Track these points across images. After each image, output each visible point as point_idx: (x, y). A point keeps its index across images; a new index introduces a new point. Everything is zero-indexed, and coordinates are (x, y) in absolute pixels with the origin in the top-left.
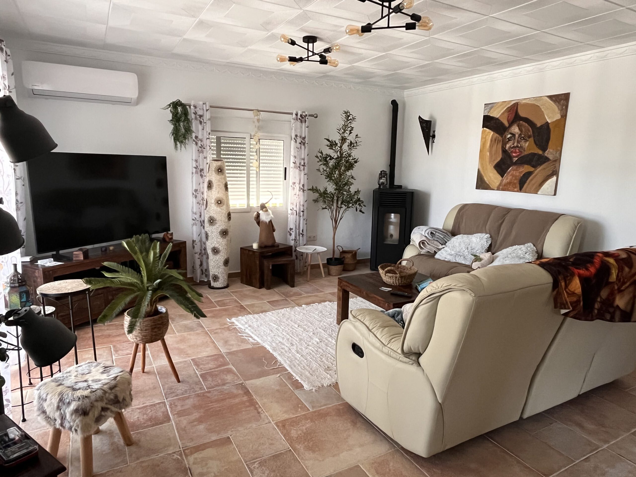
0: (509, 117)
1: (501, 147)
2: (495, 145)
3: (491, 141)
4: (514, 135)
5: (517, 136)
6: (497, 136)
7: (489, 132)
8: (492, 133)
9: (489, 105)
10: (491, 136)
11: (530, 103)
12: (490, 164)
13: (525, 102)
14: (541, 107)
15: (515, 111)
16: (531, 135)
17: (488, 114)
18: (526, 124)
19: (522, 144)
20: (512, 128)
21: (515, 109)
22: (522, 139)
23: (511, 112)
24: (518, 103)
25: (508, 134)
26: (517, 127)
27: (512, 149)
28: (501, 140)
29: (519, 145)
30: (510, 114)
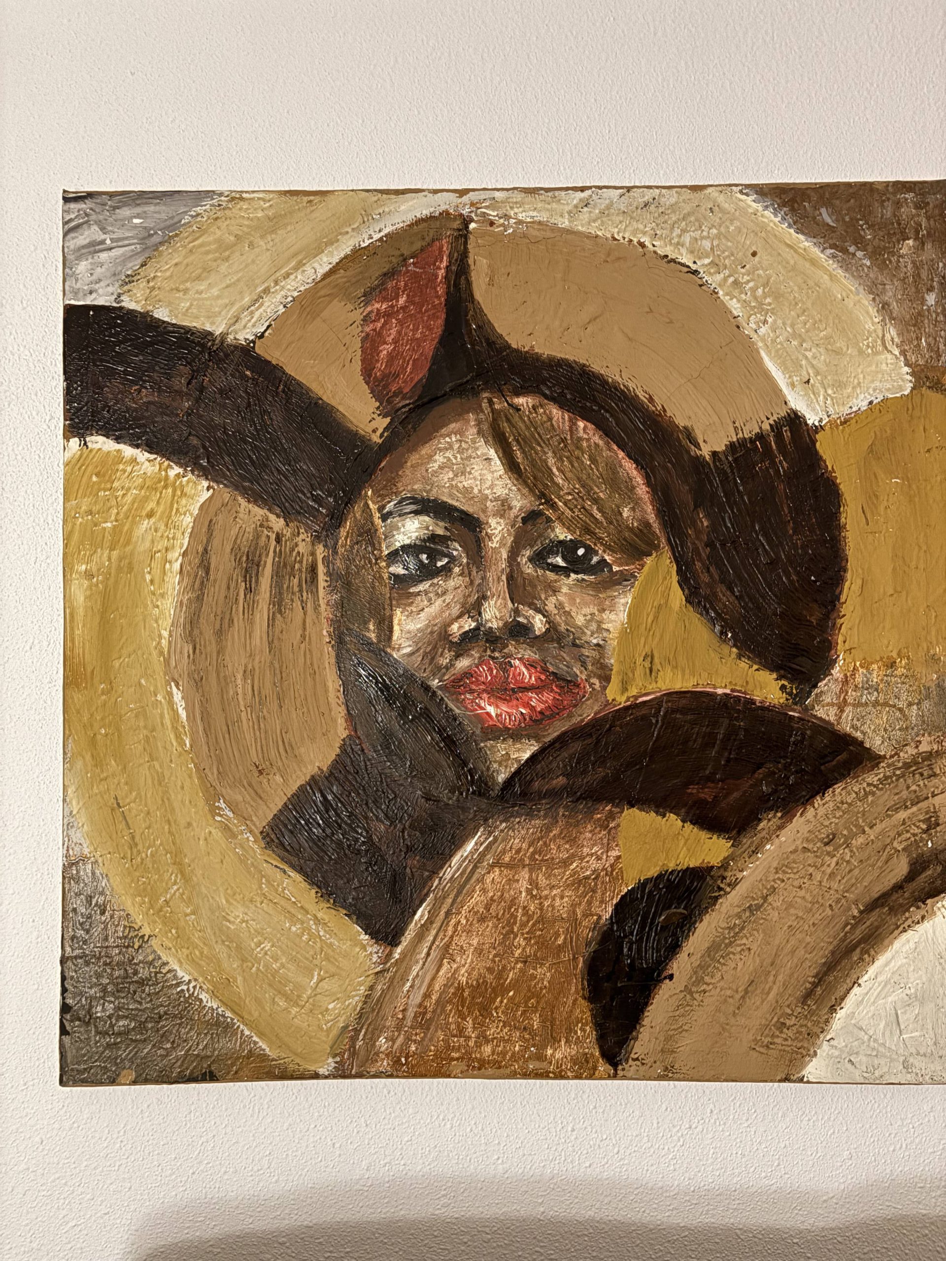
0: (385, 350)
5: (498, 529)
6: (264, 524)
8: (201, 493)
9: (125, 212)
10: (188, 521)
11: (593, 229)
12: (214, 811)
13: (543, 217)
14: (713, 280)
15: (441, 290)
16: (648, 525)
17: (129, 304)
18: (581, 424)
19: (560, 606)
20: (430, 457)
21: (442, 273)
22: (555, 568)
23: (402, 301)
24: (466, 221)
25: (390, 507)
26: (492, 453)
27: (458, 656)
28: (321, 569)
29: (539, 624)
30: (388, 315)
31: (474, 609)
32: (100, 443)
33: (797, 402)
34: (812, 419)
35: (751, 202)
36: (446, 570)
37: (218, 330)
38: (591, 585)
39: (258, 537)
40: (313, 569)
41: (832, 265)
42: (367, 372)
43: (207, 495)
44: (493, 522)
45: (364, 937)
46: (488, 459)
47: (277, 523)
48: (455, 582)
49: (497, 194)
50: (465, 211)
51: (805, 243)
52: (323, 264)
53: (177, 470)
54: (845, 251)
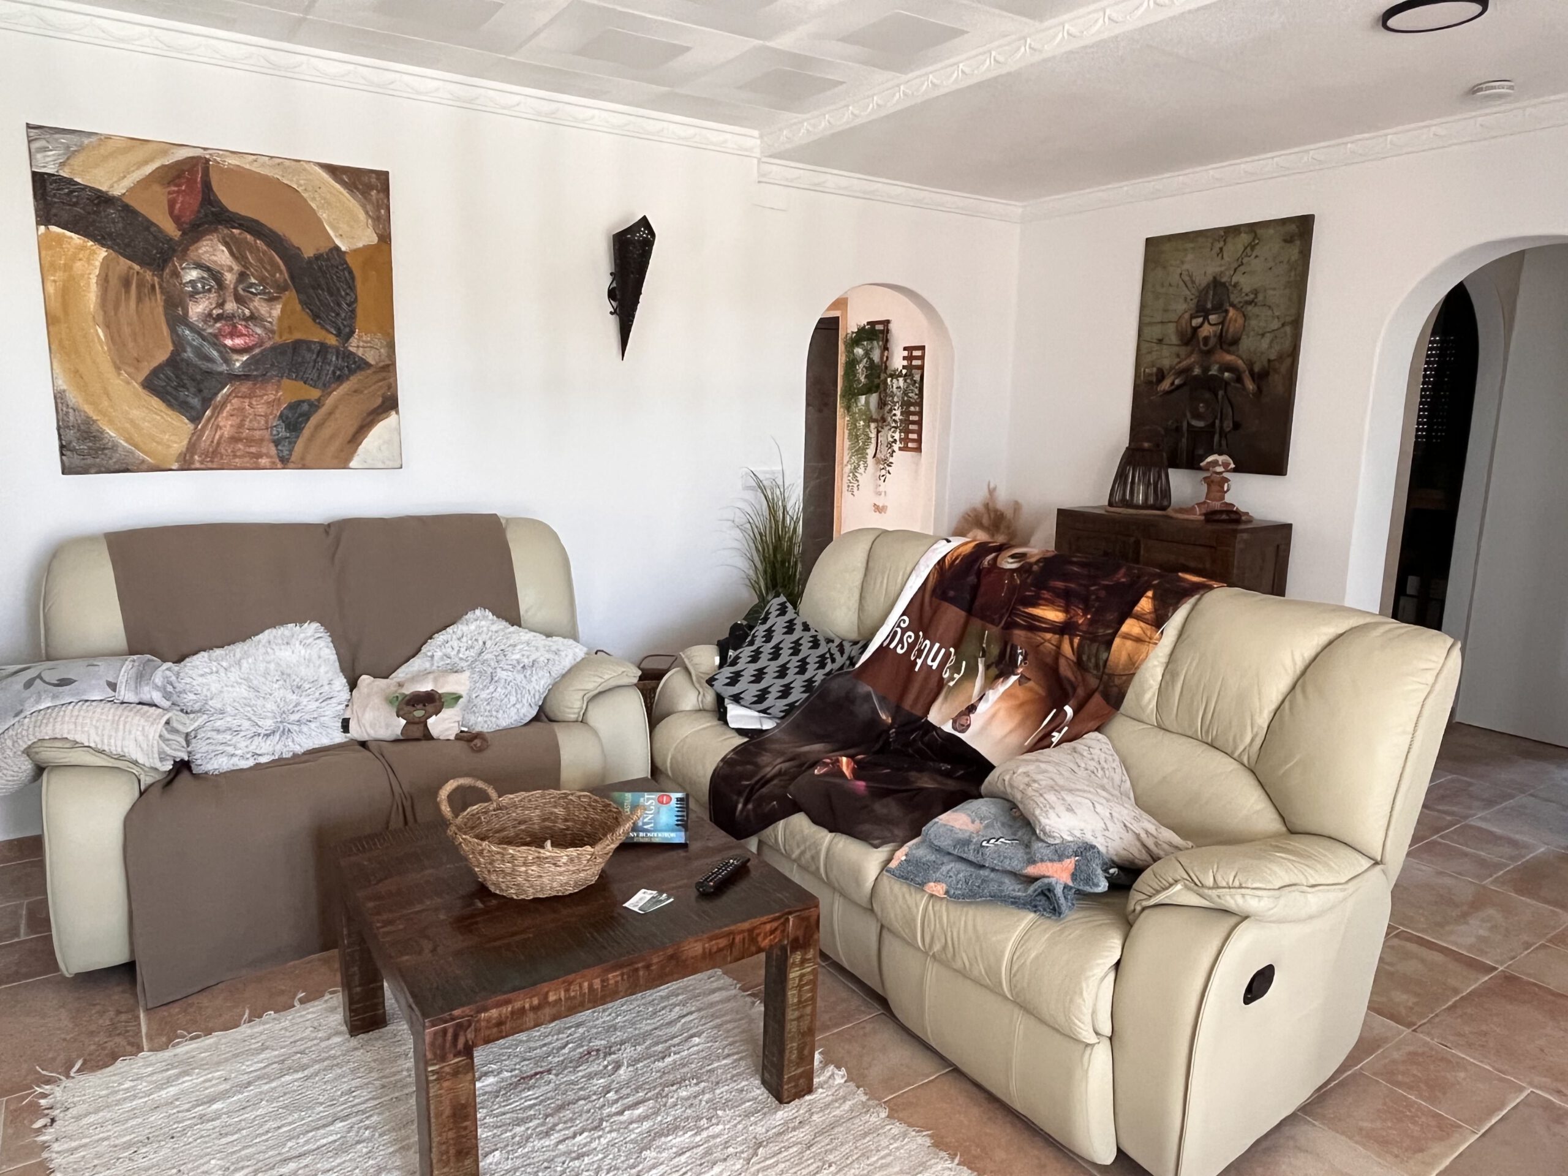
0: (178, 206)
1: (160, 310)
2: (128, 299)
3: (104, 280)
4: (215, 275)
5: (229, 278)
6: (130, 268)
7: (83, 248)
8: (103, 253)
9: (57, 136)
10: (98, 264)
11: (258, 170)
12: (119, 374)
13: (238, 163)
14: (305, 195)
15: (199, 185)
16: (285, 280)
17: (62, 173)
18: (258, 242)
19: (255, 307)
20: (200, 248)
21: (199, 179)
22: (252, 293)
23: (183, 188)
24: (208, 161)
25: (184, 265)
26: (224, 249)
27: (216, 323)
28: (157, 287)
29: (247, 312)
30: (178, 192)
31: (221, 305)
32: (54, 229)
33: (338, 242)
34: (343, 249)
35: (318, 169)
36: (209, 291)
37: (104, 188)
38: (265, 300)
39: (128, 272)
40: (153, 287)
41: (347, 195)
42: (171, 213)
43: (106, 254)
44: (226, 274)
45: (186, 421)
46: (223, 251)
47: (137, 267)
48: (213, 295)
49: (221, 152)
50: (208, 156)
51: (337, 186)
52: (148, 169)
53: (91, 243)
54: (352, 191)
